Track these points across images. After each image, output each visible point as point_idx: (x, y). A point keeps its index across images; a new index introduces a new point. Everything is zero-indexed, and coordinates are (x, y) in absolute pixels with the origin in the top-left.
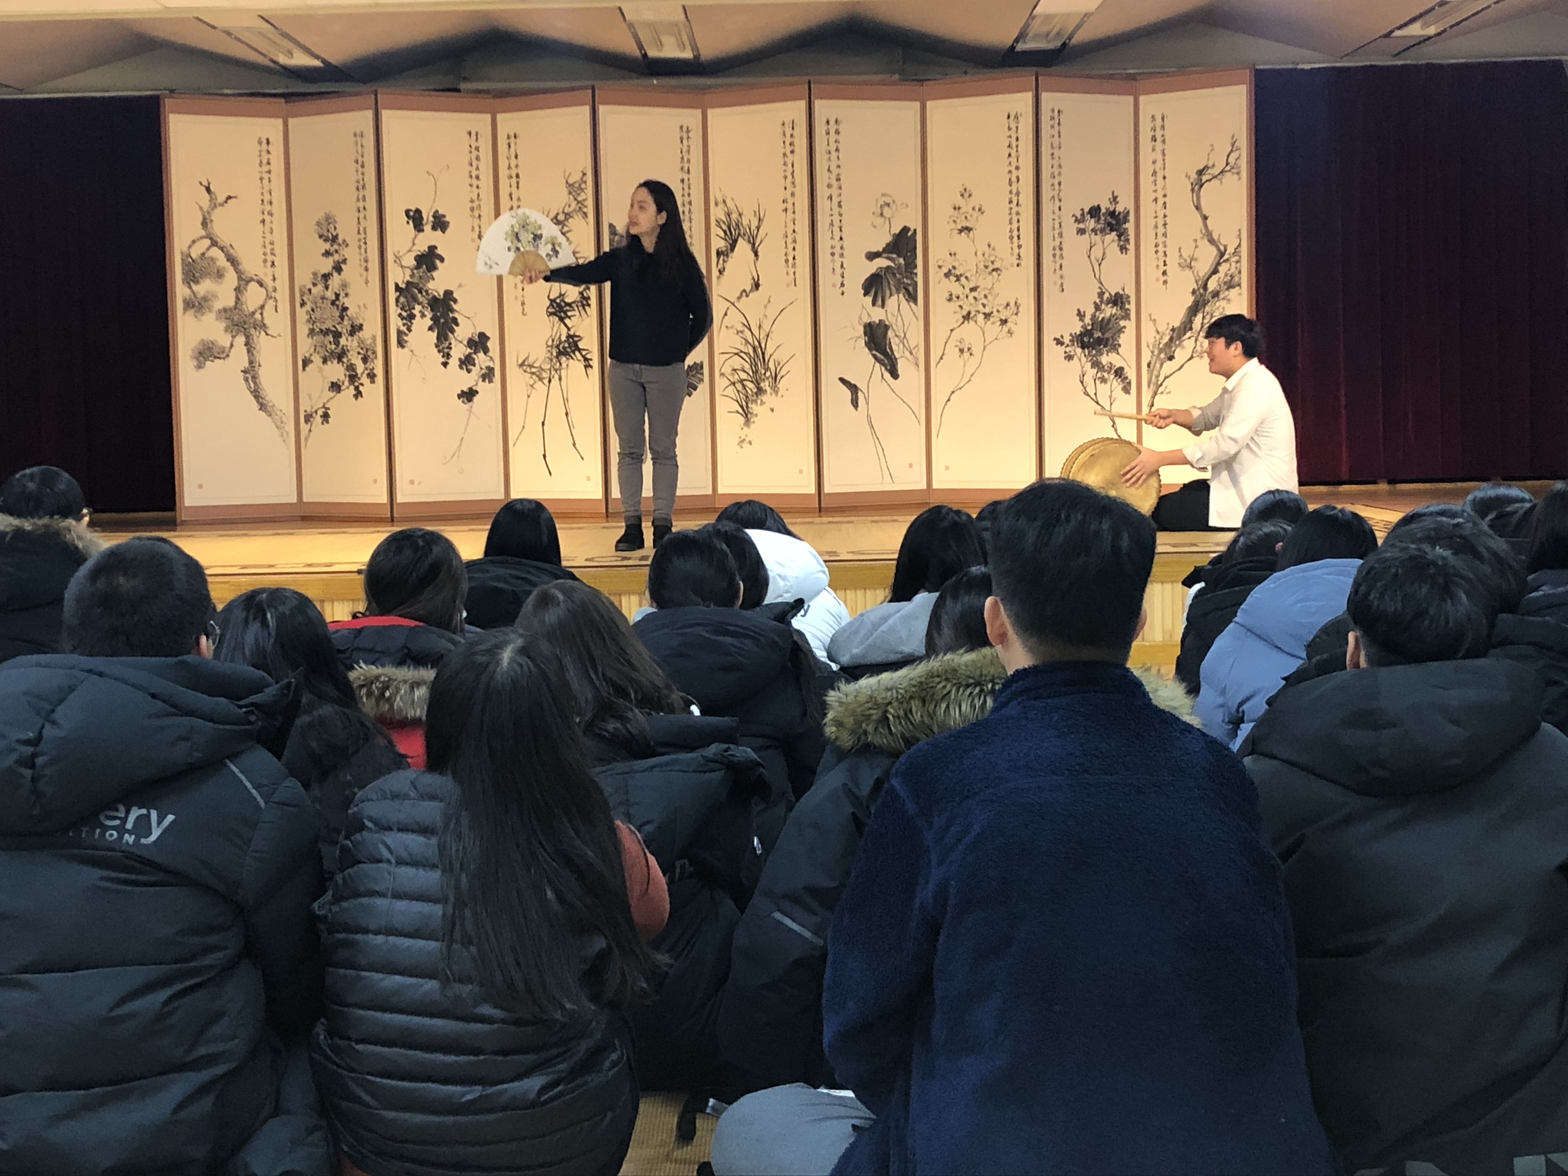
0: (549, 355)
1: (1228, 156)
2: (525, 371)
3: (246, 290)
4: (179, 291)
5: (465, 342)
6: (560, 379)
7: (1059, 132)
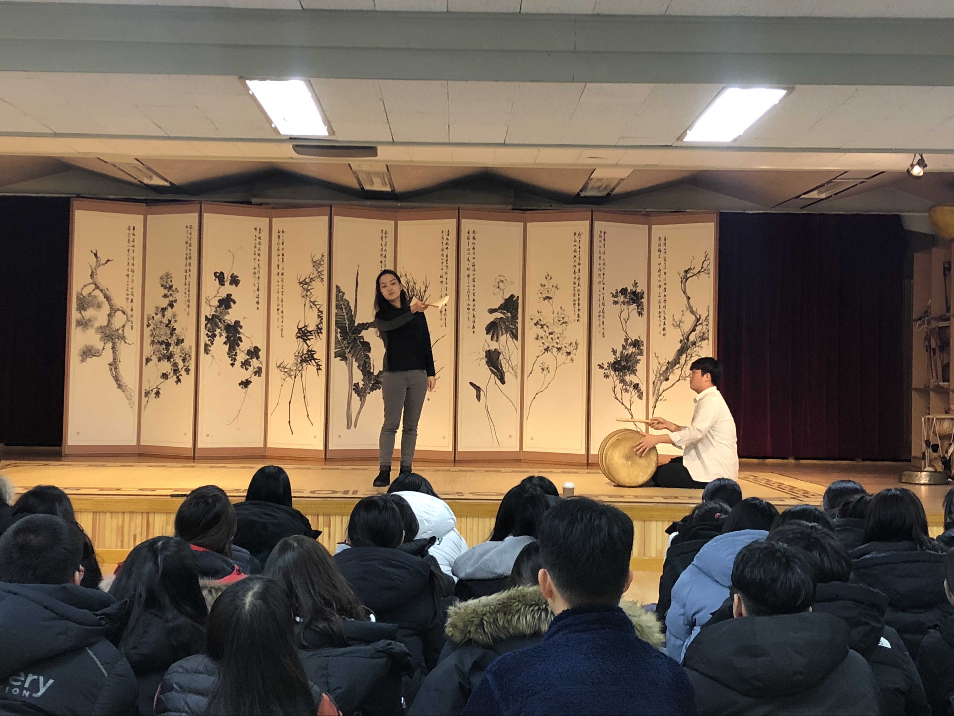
0: (296, 361)
1: (703, 263)
2: (281, 370)
3: (114, 316)
4: (74, 315)
5: (246, 352)
6: (302, 376)
7: (604, 245)
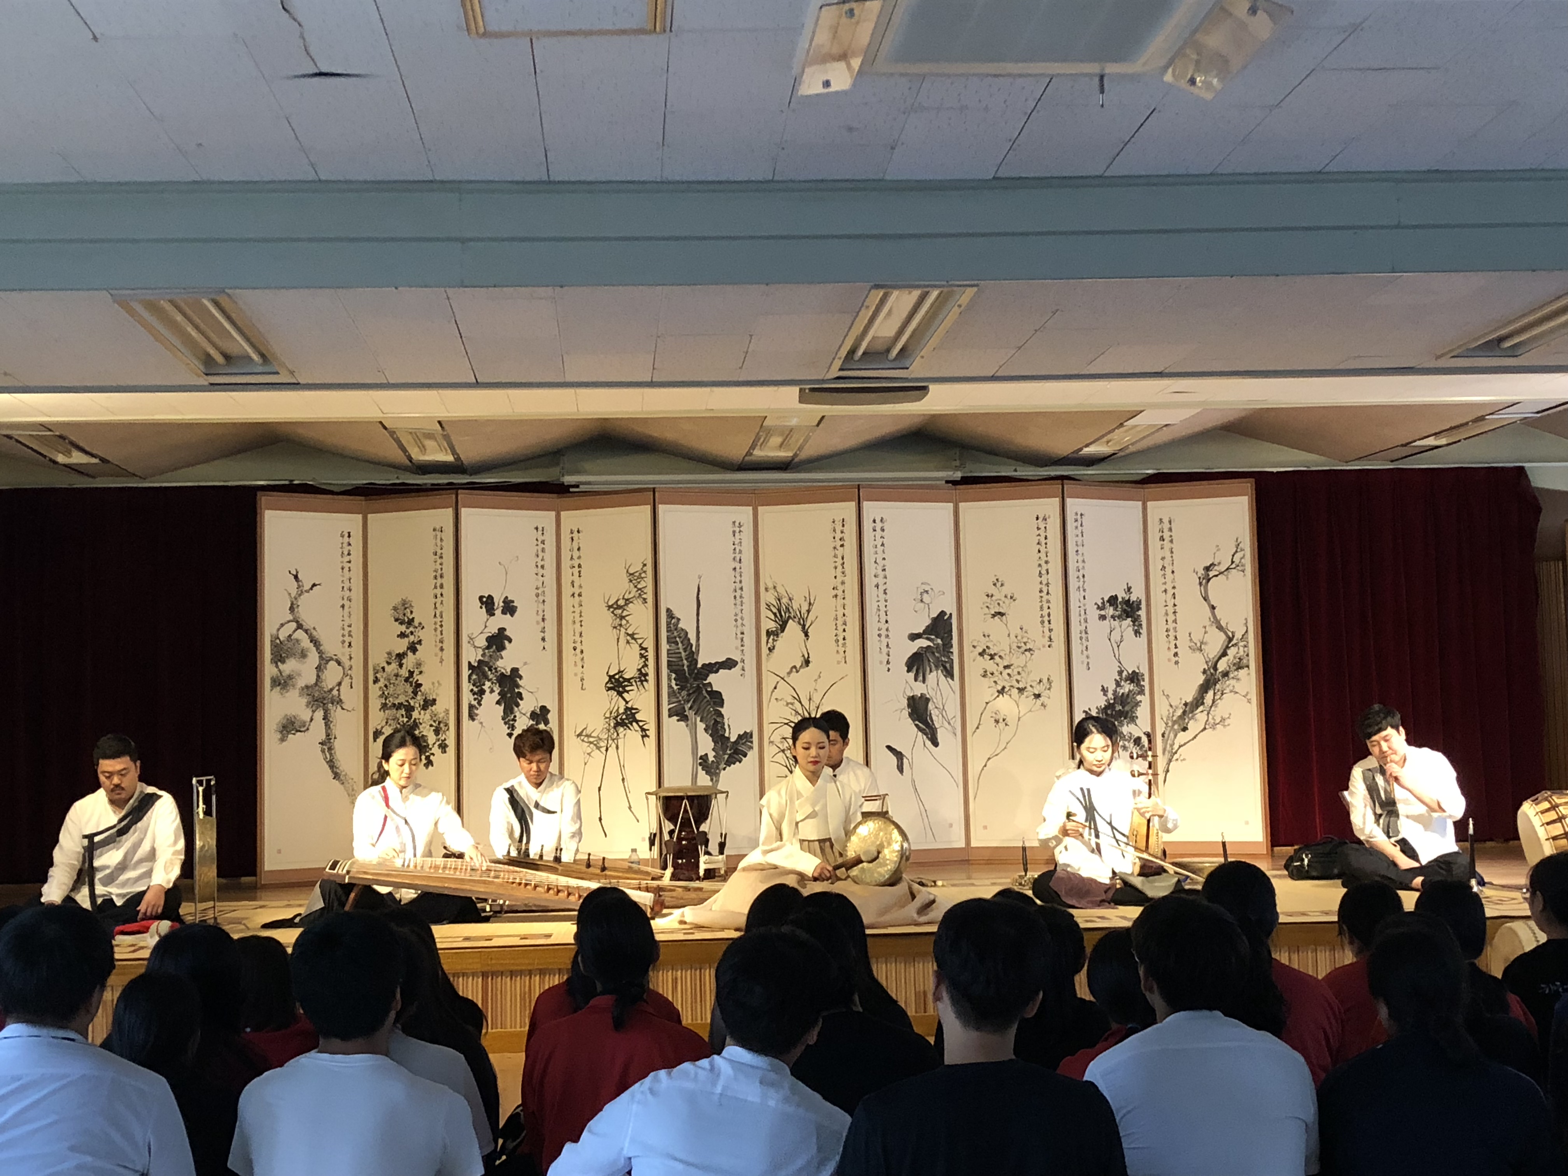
0: (607, 726)
1: (1233, 556)
2: (583, 741)
3: (326, 668)
4: (268, 670)
5: (528, 715)
6: (617, 748)
7: (1081, 533)
